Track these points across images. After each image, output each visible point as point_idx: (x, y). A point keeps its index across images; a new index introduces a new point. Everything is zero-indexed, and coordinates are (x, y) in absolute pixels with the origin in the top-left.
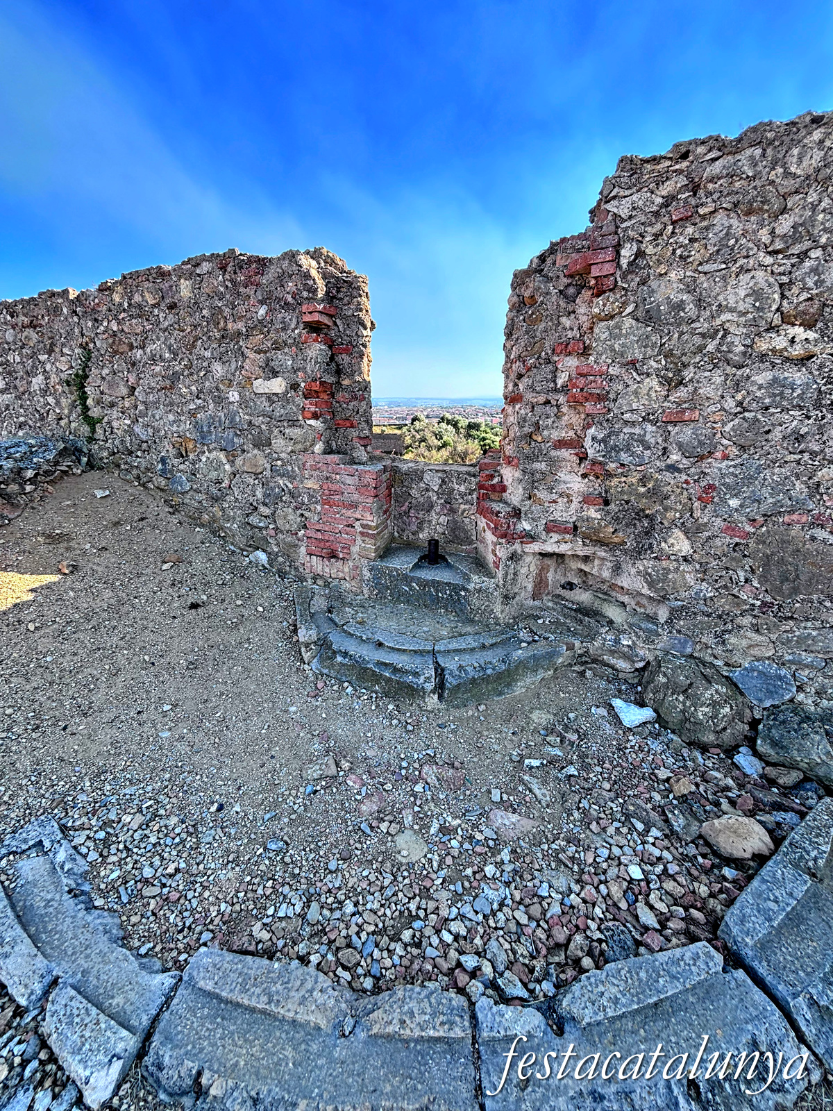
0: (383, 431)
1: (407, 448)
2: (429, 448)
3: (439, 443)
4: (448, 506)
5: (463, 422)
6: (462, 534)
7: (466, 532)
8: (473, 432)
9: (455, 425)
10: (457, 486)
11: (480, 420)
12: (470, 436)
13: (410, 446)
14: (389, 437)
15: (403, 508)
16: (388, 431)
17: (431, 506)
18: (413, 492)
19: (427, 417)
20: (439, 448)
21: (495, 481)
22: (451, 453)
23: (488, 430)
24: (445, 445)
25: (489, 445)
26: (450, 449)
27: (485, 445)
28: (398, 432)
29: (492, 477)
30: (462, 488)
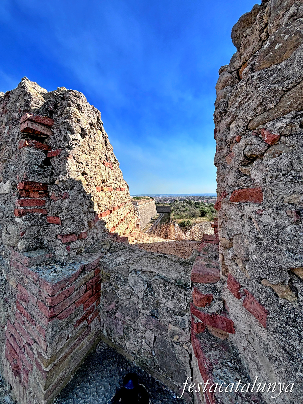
0: (164, 205)
1: (172, 211)
2: (180, 211)
3: (184, 209)
4: (154, 321)
5: (193, 202)
6: (172, 365)
7: (178, 362)
8: (197, 205)
9: (190, 203)
10: (163, 300)
11: (200, 201)
12: (196, 207)
13: (173, 210)
14: (166, 207)
15: (111, 307)
16: (166, 205)
17: (137, 313)
18: (118, 292)
19: (180, 200)
20: (184, 211)
21: (216, 306)
22: (188, 213)
23: (203, 205)
24: (186, 210)
25: (204, 210)
26: (188, 212)
27: (202, 210)
28: (169, 205)
29: (209, 300)
30: (170, 304)
